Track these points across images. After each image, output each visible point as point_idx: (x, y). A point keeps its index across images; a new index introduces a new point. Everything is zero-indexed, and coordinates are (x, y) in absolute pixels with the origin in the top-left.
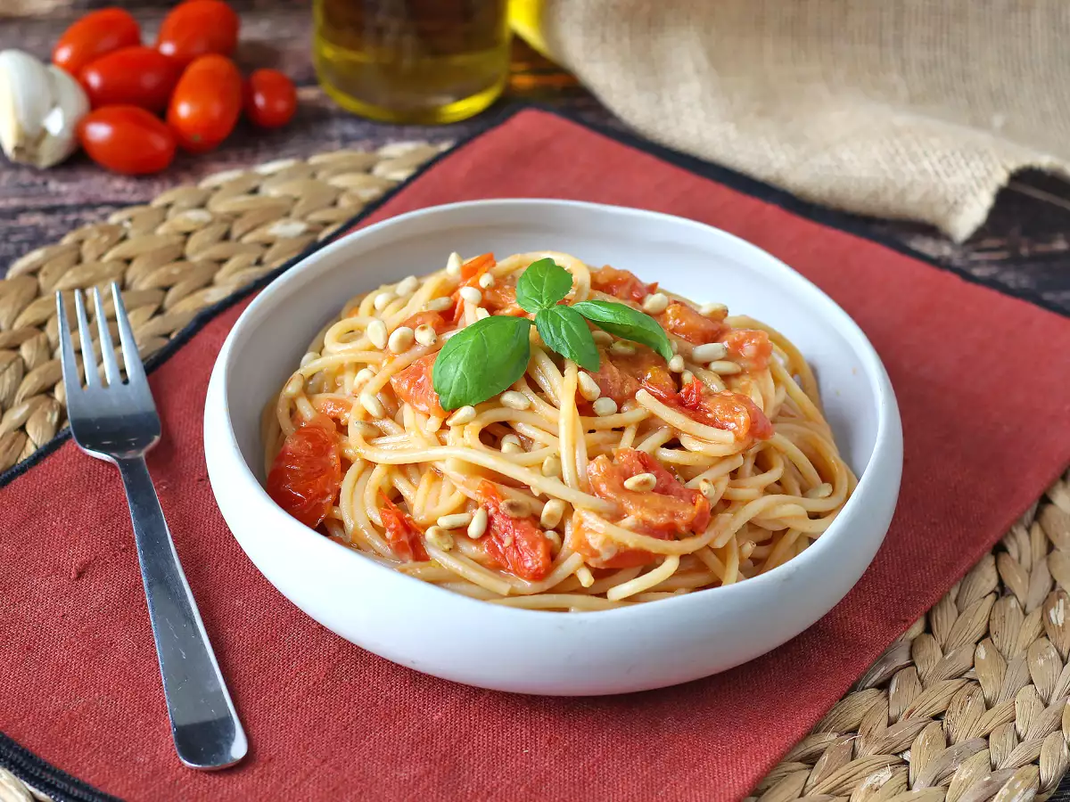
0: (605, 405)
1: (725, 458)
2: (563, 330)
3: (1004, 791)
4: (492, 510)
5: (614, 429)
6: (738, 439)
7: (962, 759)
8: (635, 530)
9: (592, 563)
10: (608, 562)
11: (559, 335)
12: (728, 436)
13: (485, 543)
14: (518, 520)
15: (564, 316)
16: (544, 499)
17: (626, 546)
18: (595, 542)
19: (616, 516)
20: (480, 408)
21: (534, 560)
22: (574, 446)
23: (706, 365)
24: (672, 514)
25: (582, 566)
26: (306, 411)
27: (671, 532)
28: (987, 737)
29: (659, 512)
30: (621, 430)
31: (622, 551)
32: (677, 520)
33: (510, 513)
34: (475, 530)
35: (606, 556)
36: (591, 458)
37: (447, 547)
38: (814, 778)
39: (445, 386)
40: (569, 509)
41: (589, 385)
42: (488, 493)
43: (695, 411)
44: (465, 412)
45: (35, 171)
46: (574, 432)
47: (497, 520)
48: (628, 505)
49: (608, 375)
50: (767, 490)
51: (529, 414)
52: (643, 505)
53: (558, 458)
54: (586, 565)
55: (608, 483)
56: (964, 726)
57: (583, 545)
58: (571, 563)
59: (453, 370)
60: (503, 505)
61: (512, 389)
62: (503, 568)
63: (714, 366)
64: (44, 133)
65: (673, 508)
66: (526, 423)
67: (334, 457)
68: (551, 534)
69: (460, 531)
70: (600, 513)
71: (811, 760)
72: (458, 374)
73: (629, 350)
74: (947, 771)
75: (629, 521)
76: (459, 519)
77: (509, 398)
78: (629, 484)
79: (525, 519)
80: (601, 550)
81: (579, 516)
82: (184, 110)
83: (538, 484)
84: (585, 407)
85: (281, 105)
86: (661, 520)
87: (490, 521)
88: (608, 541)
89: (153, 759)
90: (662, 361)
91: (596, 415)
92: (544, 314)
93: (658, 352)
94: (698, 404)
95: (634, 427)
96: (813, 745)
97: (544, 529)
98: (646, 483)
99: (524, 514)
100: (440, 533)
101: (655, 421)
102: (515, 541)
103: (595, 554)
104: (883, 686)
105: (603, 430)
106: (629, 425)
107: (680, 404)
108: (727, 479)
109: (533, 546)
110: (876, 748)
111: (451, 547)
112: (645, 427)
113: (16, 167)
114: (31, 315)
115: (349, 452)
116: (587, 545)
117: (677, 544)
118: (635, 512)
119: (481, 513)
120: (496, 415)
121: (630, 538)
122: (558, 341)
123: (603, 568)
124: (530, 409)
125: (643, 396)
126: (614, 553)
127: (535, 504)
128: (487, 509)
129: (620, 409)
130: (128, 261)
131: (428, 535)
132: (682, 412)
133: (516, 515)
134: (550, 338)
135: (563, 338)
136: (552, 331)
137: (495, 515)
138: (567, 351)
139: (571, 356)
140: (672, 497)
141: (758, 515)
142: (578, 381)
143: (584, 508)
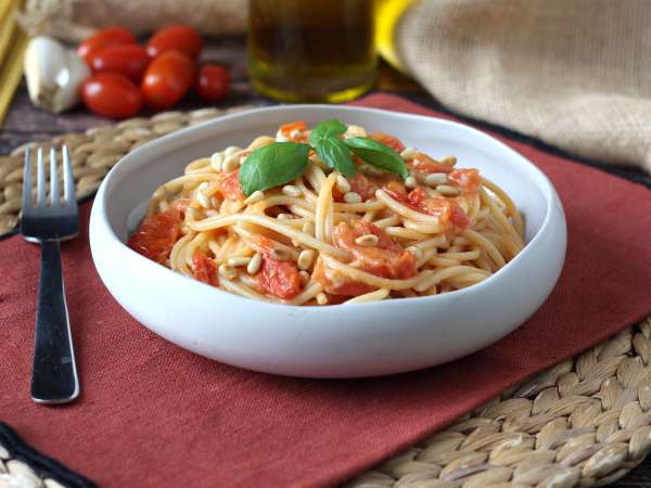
0: (353, 197)
1: (433, 235)
2: (331, 151)
3: (600, 453)
4: (265, 255)
5: (358, 213)
6: (441, 222)
7: (575, 435)
8: (359, 268)
9: (328, 291)
10: (338, 290)
11: (328, 153)
12: (434, 220)
13: (257, 277)
14: (281, 261)
15: (335, 144)
16: (300, 249)
17: (350, 278)
18: (329, 275)
19: (347, 260)
20: (267, 193)
21: (288, 285)
22: (325, 217)
23: (433, 187)
24: (385, 260)
25: (319, 292)
26: (164, 207)
27: (383, 272)
28: (597, 428)
29: (376, 258)
30: (362, 214)
31: (349, 281)
32: (388, 265)
33: (276, 256)
34: (251, 267)
35: (337, 285)
36: (336, 223)
37: (231, 276)
38: (468, 441)
39: (245, 178)
40: (316, 253)
41: (342, 182)
42: (263, 244)
43: (417, 207)
44: (257, 194)
45: (50, 113)
46: (327, 208)
47: (268, 262)
48: (356, 253)
49: (360, 181)
50: (464, 263)
51: (300, 201)
52: (365, 253)
53: (313, 224)
54: (324, 292)
55: (344, 239)
56: (582, 420)
57: (322, 277)
58: (314, 288)
59: (251, 168)
60: (272, 251)
61: (292, 183)
62: (268, 293)
63: (439, 188)
64: (57, 87)
65: (386, 257)
66: (299, 206)
67: (174, 232)
68: (303, 273)
69: (242, 268)
70: (336, 258)
71: (467, 432)
72: (254, 170)
74: (562, 442)
75: (356, 263)
76: (242, 260)
77: (288, 189)
78: (358, 241)
79: (286, 261)
80: (334, 280)
81: (321, 258)
82: (151, 80)
83: (298, 237)
84: (338, 196)
85: (218, 85)
86: (376, 263)
87: (263, 263)
88: (338, 274)
89: (13, 397)
90: (401, 180)
91: (345, 202)
92: (321, 142)
93: (401, 176)
94: (419, 203)
95: (372, 213)
96: (472, 423)
97: (299, 270)
98: (370, 240)
99: (286, 258)
100: (228, 268)
101: (388, 211)
102: (277, 275)
103: (329, 283)
104: (532, 397)
105: (350, 212)
106: (369, 211)
107: (407, 202)
108: (434, 251)
109: (288, 276)
110: (516, 428)
111: (234, 276)
112: (381, 214)
113: (38, 110)
114: (15, 175)
115: (185, 229)
116: (324, 276)
117: (387, 281)
118: (360, 258)
119: (257, 257)
120: (276, 200)
121: (352, 272)
122: (327, 157)
123: (335, 293)
124: (302, 196)
125: (379, 193)
126: (343, 283)
127: (294, 253)
128: (262, 255)
129: (364, 201)
130: (90, 153)
131: (221, 269)
132: (406, 205)
133: (279, 258)
134: (322, 155)
135: (330, 155)
136: (324, 150)
137: (267, 259)
138: (332, 163)
139: (334, 166)
140: (387, 251)
141: (454, 277)
142: (337, 181)
143: (325, 253)
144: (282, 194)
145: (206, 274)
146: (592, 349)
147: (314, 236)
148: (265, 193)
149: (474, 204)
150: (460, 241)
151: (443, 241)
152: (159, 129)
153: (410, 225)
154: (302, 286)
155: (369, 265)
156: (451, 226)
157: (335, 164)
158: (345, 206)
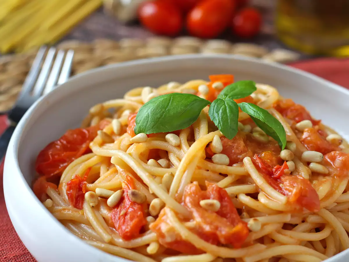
0: (221, 159)
2: (221, 111)
4: (125, 194)
5: (221, 174)
8: (192, 230)
10: (169, 244)
11: (218, 112)
12: (282, 199)
13: (112, 211)
14: (134, 203)
15: (227, 103)
16: (155, 196)
17: (181, 237)
18: (164, 228)
19: (185, 218)
20: (151, 136)
24: (216, 228)
26: (94, 123)
29: (210, 224)
30: (225, 176)
31: (179, 239)
32: (218, 233)
34: (111, 200)
35: (168, 239)
36: (191, 181)
37: (91, 205)
40: (163, 206)
41: (217, 144)
42: (128, 183)
44: (140, 135)
46: (189, 164)
47: (126, 200)
48: (196, 214)
49: (236, 144)
51: (176, 150)
52: (202, 217)
53: (172, 176)
54: (157, 241)
55: (191, 197)
57: (158, 229)
58: (149, 237)
59: (145, 111)
61: (177, 133)
63: (312, 165)
65: (219, 225)
66: (175, 154)
68: (150, 219)
69: (104, 199)
70: (176, 214)
72: (147, 113)
73: (262, 139)
75: (191, 224)
76: (105, 192)
77: (169, 137)
78: (203, 203)
79: (138, 204)
80: (166, 234)
81: (164, 211)
83: (154, 187)
86: (207, 228)
87: (121, 200)
88: (172, 230)
90: (277, 151)
91: (212, 161)
93: (279, 148)
94: (279, 178)
95: (233, 177)
97: (147, 215)
98: (212, 205)
99: (139, 201)
100: (92, 196)
102: (126, 214)
103: (161, 235)
105: (214, 172)
106: (231, 175)
107: (269, 174)
111: (94, 205)
116: (160, 229)
117: (214, 248)
118: (197, 220)
119: (118, 193)
120: (158, 144)
121: (184, 233)
122: (216, 115)
123: (166, 246)
124: (179, 147)
125: (247, 160)
126: (174, 239)
127: (149, 197)
128: (123, 192)
129: (231, 164)
131: (87, 195)
132: (265, 178)
133: (134, 199)
134: (212, 112)
135: (218, 114)
136: (215, 108)
137: (126, 197)
138: (218, 121)
139: (218, 125)
140: (225, 219)
141: (288, 255)
142: (213, 139)
143: (169, 208)
144: (165, 140)
145: (74, 195)
147: (168, 190)
148: (148, 136)
149: (338, 187)
150: (313, 219)
151: (288, 219)
153: (262, 198)
154: (143, 230)
155: (201, 227)
156: (298, 207)
157: (219, 123)
158: (210, 165)
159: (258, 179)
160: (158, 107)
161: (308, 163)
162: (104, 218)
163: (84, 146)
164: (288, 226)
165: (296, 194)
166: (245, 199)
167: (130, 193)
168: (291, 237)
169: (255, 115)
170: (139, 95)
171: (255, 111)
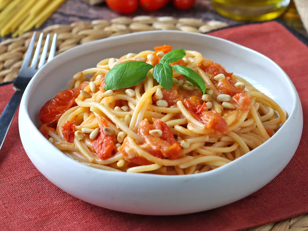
0: (162, 103)
2: (161, 72)
4: (101, 130)
5: (162, 113)
6: (206, 128)
8: (145, 150)
10: (130, 159)
12: (203, 126)
13: (93, 142)
14: (107, 136)
15: (165, 66)
16: (120, 130)
17: (138, 155)
18: (127, 150)
19: (140, 143)
21: (104, 151)
22: (138, 113)
25: (121, 159)
27: (158, 154)
29: (156, 145)
30: (165, 114)
31: (137, 156)
32: (161, 150)
34: (92, 135)
35: (130, 157)
36: (143, 119)
37: (79, 139)
40: (126, 136)
41: (159, 94)
42: (102, 123)
44: (109, 92)
46: (141, 108)
47: (101, 134)
48: (147, 140)
49: (172, 93)
51: (132, 99)
52: (151, 141)
53: (131, 116)
54: (124, 159)
55: (144, 129)
58: (118, 157)
59: (110, 75)
61: (133, 88)
62: (95, 152)
63: (223, 104)
65: (162, 145)
66: (132, 102)
68: (118, 145)
69: (87, 135)
70: (134, 140)
72: (111, 77)
73: (190, 88)
75: (144, 146)
76: (88, 130)
77: (128, 91)
78: (151, 132)
79: (110, 136)
80: (129, 154)
83: (119, 124)
84: (154, 101)
86: (154, 148)
87: (98, 135)
88: (132, 151)
91: (156, 106)
94: (200, 113)
95: (171, 114)
97: (116, 143)
98: (157, 133)
99: (110, 134)
100: (79, 133)
102: (102, 143)
103: (126, 154)
105: (158, 112)
106: (169, 113)
107: (193, 112)
111: (81, 139)
116: (124, 151)
117: (160, 160)
118: (148, 142)
119: (96, 130)
120: (121, 96)
121: (140, 151)
122: (157, 75)
123: (129, 161)
124: (134, 97)
125: (179, 103)
126: (133, 156)
127: (116, 131)
128: (100, 129)
129: (169, 106)
130: (86, 36)
131: (76, 133)
132: (191, 113)
133: (107, 133)
134: (155, 73)
135: (159, 74)
136: (157, 70)
137: (101, 132)
138: (159, 79)
139: (159, 81)
140: (165, 141)
141: (208, 162)
142: (156, 91)
143: (129, 136)
144: (125, 94)
145: (68, 134)
146: (289, 219)
147: (128, 126)
148: (114, 91)
149: (241, 117)
151: (207, 139)
152: (133, 27)
153: (190, 127)
154: (114, 152)
155: (150, 148)
156: (213, 131)
157: (160, 80)
158: (155, 108)
159: (187, 115)
160: (118, 71)
161: (221, 103)
162: (88, 147)
163: (71, 101)
164: (208, 144)
165: (211, 122)
166: (179, 128)
167: (104, 129)
168: (210, 151)
169: (184, 73)
170: (107, 64)
171: (183, 70)
